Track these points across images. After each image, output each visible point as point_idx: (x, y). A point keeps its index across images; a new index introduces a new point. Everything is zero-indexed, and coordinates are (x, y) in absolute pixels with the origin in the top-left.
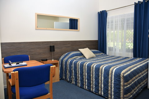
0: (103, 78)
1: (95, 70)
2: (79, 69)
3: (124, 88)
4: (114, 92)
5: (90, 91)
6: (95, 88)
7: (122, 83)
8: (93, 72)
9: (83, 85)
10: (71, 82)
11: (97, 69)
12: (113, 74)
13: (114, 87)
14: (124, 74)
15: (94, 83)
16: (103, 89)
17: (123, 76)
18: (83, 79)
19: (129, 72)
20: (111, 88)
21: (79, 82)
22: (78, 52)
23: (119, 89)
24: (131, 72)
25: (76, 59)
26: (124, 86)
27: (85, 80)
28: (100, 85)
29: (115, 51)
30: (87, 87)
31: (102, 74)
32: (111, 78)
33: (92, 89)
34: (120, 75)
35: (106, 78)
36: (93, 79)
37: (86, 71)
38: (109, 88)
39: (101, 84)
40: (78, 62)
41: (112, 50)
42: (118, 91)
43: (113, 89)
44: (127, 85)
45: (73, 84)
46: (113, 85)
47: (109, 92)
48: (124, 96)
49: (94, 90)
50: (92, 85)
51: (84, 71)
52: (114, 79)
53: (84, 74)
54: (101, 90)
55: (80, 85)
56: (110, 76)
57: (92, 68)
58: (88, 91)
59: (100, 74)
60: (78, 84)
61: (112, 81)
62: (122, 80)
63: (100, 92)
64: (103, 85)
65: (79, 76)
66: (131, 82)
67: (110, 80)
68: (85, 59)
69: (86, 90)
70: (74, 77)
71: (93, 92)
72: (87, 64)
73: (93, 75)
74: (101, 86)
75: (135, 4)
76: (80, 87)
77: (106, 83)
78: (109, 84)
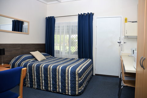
0: (60, 77)
1: (52, 71)
2: (35, 71)
3: (78, 82)
4: (70, 87)
5: (47, 90)
6: (52, 87)
7: (77, 79)
8: (50, 72)
9: (40, 86)
10: (26, 85)
11: (54, 70)
12: (70, 72)
13: (70, 83)
14: (78, 71)
15: (51, 82)
16: (60, 87)
17: (78, 73)
18: (40, 80)
19: (81, 70)
20: (68, 84)
21: (35, 84)
22: (30, 55)
23: (75, 84)
24: (82, 70)
25: (30, 62)
26: (79, 81)
27: (42, 81)
28: (57, 83)
29: (61, 53)
30: (44, 88)
31: (59, 73)
32: (68, 76)
33: (49, 89)
34: (75, 72)
35: (63, 77)
36: (50, 79)
37: (43, 73)
38: (66, 84)
39: (59, 83)
40: (33, 65)
41: (59, 53)
42: (74, 86)
43: (70, 85)
44: (80, 80)
45: (28, 87)
46: (69, 81)
47: (67, 88)
48: (78, 89)
49: (52, 89)
50: (49, 85)
51: (40, 72)
52: (70, 76)
53: (41, 75)
54: (59, 88)
55: (36, 87)
56: (67, 74)
57: (48, 69)
58: (45, 91)
59: (57, 74)
60: (34, 86)
61: (68, 78)
62: (77, 76)
63: (57, 90)
64: (60, 83)
65: (35, 78)
66: (83, 78)
67: (66, 78)
68: (37, 61)
69: (43, 90)
70: (29, 80)
71: (50, 91)
72: (44, 65)
73: (50, 75)
74: (59, 84)
75: (78, 15)
76: (37, 89)
77: (63, 81)
78: (67, 81)
